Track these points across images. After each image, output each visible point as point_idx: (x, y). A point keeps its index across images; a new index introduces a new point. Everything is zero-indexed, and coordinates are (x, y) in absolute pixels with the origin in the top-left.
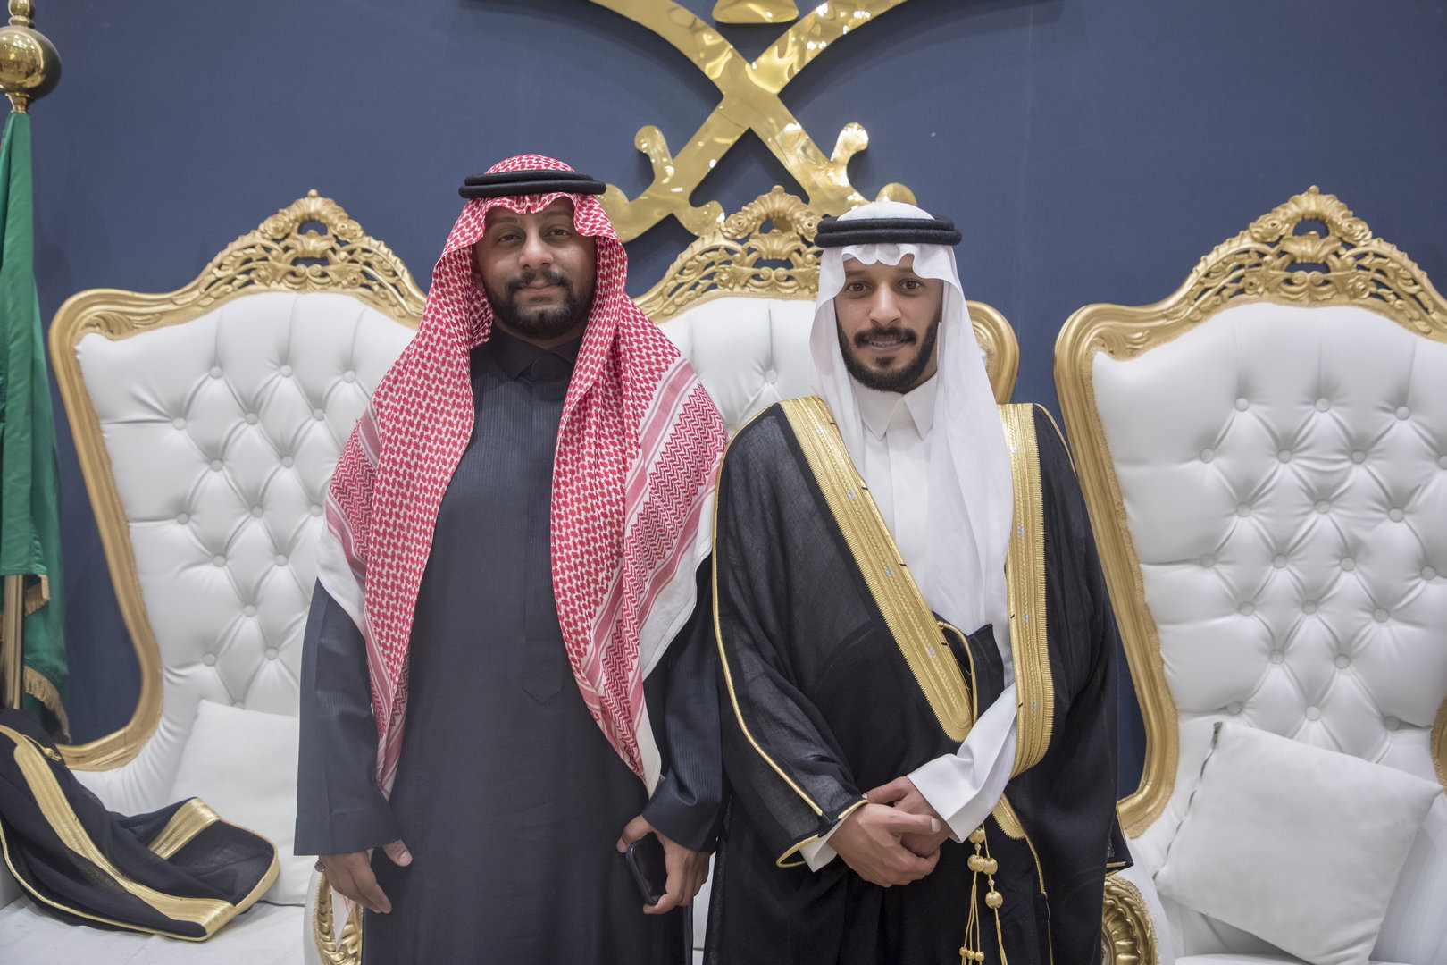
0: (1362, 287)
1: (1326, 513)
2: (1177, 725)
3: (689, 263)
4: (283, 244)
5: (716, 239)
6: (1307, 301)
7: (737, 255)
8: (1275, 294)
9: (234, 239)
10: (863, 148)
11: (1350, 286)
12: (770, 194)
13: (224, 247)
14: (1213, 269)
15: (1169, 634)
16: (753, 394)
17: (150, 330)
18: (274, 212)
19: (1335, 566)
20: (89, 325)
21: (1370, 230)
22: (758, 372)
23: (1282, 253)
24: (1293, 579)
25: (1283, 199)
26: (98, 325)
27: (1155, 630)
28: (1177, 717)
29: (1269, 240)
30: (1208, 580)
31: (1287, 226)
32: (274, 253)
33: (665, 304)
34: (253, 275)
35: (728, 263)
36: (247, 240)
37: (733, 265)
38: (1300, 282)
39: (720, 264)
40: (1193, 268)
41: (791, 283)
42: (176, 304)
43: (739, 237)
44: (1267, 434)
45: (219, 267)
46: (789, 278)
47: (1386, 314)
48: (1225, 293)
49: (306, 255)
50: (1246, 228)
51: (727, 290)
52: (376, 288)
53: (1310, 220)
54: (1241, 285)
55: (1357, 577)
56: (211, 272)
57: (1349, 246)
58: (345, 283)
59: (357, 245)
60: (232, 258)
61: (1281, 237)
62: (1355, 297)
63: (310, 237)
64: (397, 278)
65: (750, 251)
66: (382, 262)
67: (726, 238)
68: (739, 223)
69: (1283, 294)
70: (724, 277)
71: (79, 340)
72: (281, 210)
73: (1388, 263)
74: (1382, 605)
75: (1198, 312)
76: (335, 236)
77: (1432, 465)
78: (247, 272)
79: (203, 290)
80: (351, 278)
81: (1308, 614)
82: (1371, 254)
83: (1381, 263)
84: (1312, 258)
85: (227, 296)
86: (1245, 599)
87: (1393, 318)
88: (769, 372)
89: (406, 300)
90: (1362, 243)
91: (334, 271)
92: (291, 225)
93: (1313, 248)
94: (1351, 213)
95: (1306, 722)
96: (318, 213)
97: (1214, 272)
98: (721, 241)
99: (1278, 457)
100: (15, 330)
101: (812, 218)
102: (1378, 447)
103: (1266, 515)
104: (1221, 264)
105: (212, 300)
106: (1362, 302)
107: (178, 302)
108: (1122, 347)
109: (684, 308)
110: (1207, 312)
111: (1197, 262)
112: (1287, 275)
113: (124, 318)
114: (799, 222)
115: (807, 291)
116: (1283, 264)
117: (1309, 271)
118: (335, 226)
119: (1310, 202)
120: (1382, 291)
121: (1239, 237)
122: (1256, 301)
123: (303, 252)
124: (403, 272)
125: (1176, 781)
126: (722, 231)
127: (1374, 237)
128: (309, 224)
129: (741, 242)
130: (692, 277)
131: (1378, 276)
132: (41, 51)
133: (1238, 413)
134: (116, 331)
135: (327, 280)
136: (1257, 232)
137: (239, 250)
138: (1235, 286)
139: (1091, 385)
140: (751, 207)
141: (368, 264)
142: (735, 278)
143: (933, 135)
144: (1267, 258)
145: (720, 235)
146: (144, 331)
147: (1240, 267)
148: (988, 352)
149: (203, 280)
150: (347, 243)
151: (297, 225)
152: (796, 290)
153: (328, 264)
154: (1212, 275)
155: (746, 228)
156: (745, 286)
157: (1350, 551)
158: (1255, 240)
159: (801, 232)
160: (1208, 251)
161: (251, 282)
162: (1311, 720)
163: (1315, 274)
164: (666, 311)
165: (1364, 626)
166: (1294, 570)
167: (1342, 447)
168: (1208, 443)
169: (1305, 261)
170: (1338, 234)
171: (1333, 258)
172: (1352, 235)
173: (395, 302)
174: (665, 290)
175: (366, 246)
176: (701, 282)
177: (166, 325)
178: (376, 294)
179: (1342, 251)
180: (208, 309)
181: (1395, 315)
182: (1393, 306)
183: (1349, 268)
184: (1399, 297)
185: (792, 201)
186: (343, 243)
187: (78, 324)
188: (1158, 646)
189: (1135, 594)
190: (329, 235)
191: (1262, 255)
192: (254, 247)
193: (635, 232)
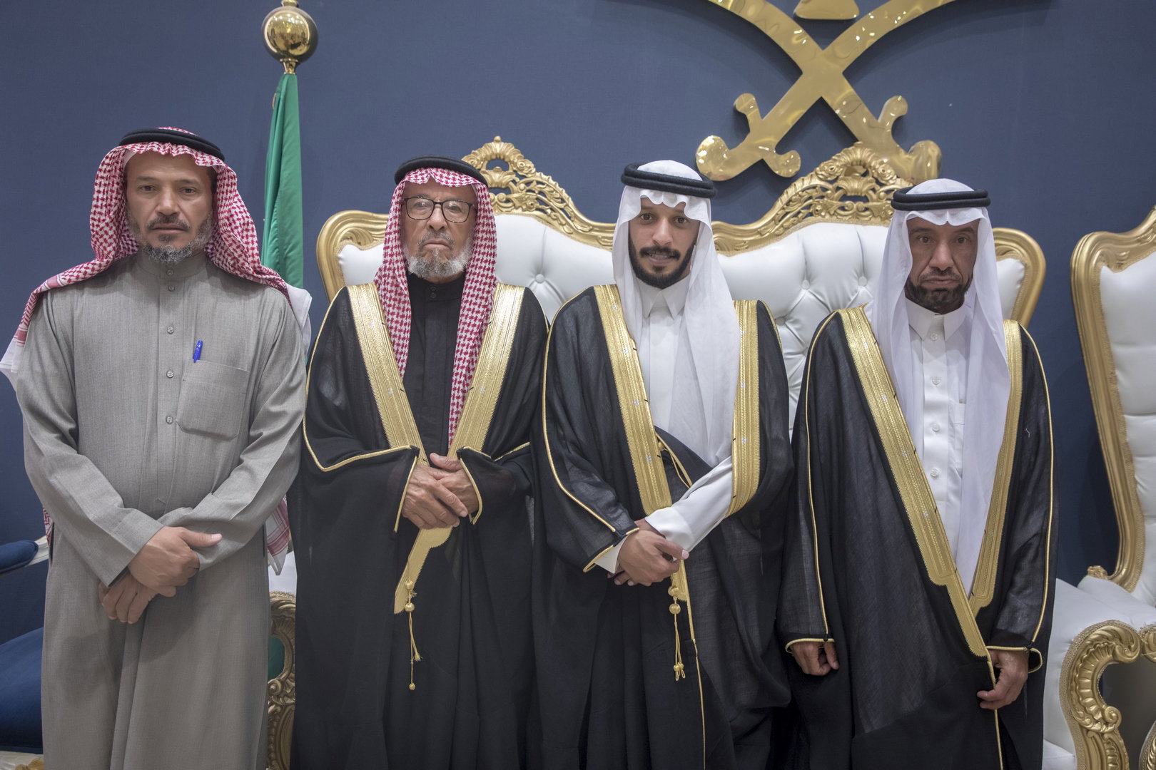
2: (1144, 526)
3: (794, 197)
5: (813, 180)
7: (829, 192)
10: (904, 113)
12: (853, 147)
15: (1141, 463)
16: (853, 295)
18: (469, 152)
20: (345, 239)
22: (855, 277)
26: (351, 238)
27: (1131, 460)
28: (1143, 521)
33: (777, 227)
35: (822, 197)
37: (826, 199)
39: (816, 198)
41: (867, 213)
43: (829, 179)
46: (867, 209)
49: (493, 186)
51: (820, 217)
52: (549, 211)
58: (524, 207)
59: (532, 179)
63: (497, 171)
64: (565, 204)
65: (838, 188)
66: (552, 192)
67: (821, 179)
68: (832, 169)
70: (817, 208)
71: (341, 249)
72: (473, 151)
76: (515, 171)
80: (529, 203)
88: (861, 278)
89: (572, 221)
91: (516, 198)
92: (482, 163)
96: (503, 153)
98: (816, 182)
100: (293, 242)
101: (884, 165)
108: (1119, 264)
109: (790, 230)
113: (366, 232)
114: (874, 169)
115: (879, 219)
118: (515, 164)
123: (492, 184)
124: (568, 199)
125: (1144, 565)
126: (817, 174)
128: (499, 162)
129: (831, 182)
130: (795, 207)
132: (307, 25)
134: (362, 243)
135: (510, 204)
139: (1098, 289)
140: (839, 156)
141: (541, 193)
142: (826, 208)
143: (951, 105)
145: (816, 177)
148: (1026, 266)
150: (524, 177)
151: (486, 162)
152: (870, 219)
153: (510, 193)
155: (837, 172)
156: (834, 214)
159: (876, 176)
164: (777, 232)
173: (564, 222)
174: (776, 216)
175: (540, 180)
176: (802, 211)
178: (549, 216)
185: (869, 153)
186: (522, 177)
187: (337, 239)
188: (1133, 472)
189: (1120, 435)
190: (511, 171)
193: (734, 172)
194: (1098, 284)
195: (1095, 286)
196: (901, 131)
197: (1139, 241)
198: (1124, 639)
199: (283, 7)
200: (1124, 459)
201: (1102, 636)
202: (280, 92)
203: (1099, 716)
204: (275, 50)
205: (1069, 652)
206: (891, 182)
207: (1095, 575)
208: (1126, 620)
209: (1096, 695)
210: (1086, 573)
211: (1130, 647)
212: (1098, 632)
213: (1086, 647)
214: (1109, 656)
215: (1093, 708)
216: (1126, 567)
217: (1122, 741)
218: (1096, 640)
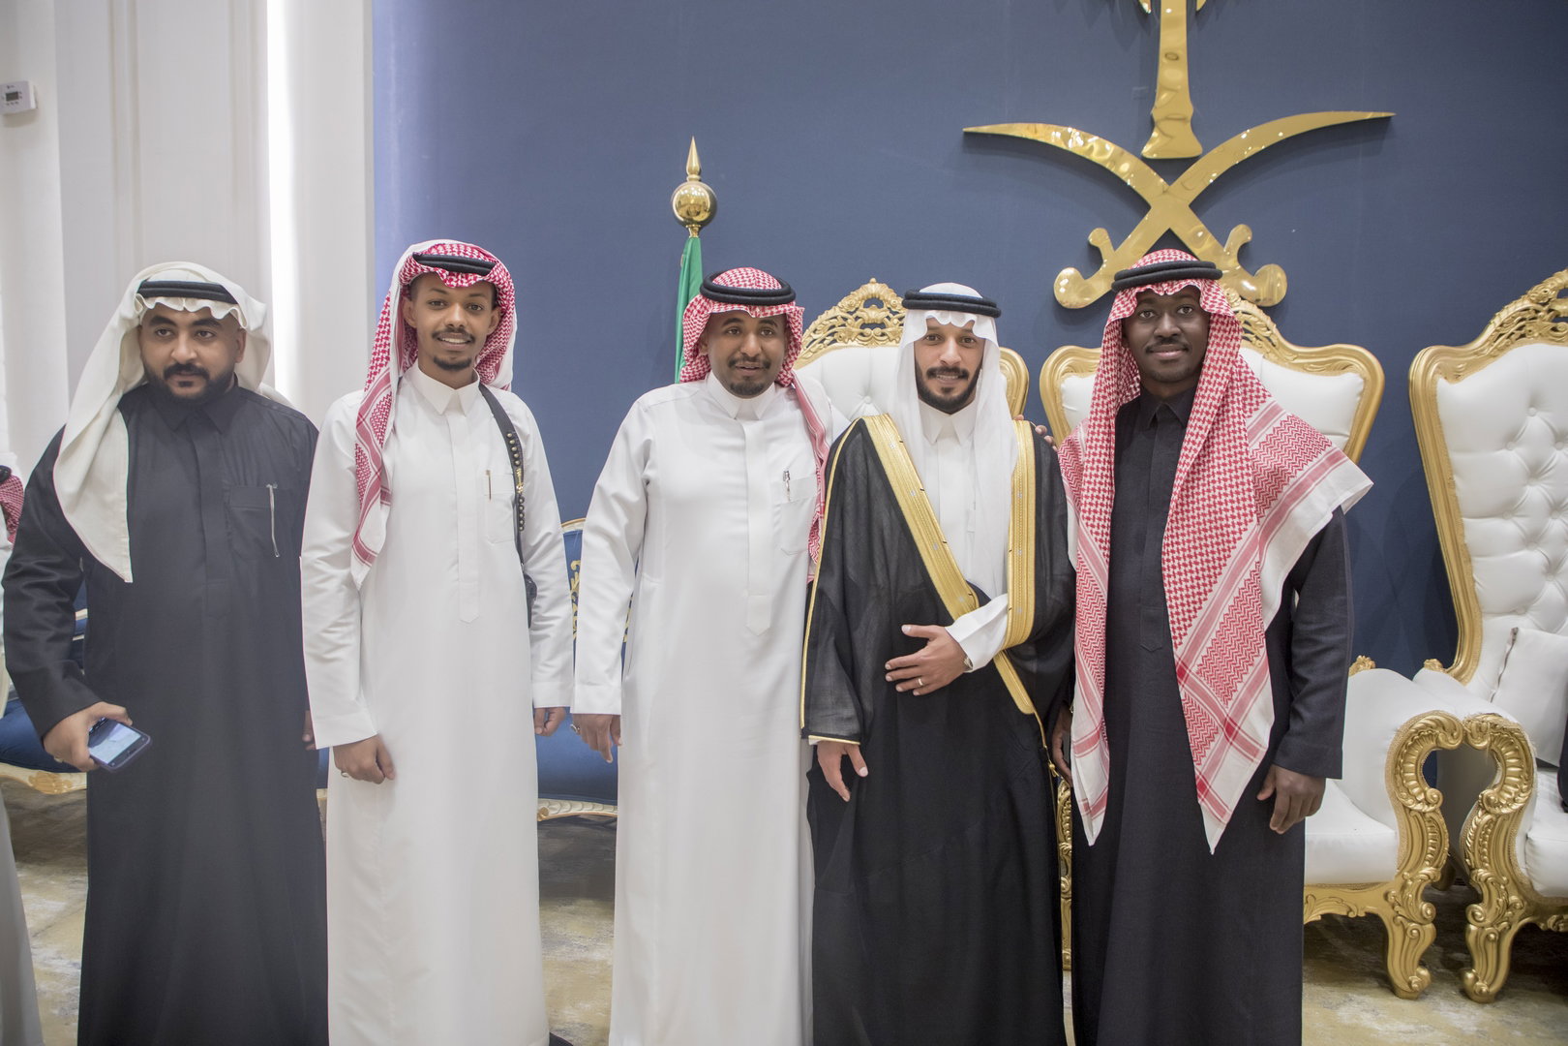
2: (1481, 622)
4: (854, 315)
8: (1545, 338)
9: (823, 313)
10: (1249, 240)
13: (816, 319)
14: (1505, 321)
15: (1478, 563)
18: (848, 294)
23: (1550, 310)
25: (1550, 274)
27: (1470, 561)
28: (1481, 617)
29: (1541, 302)
30: (1510, 528)
31: (1553, 292)
32: (849, 321)
34: (836, 337)
36: (831, 313)
40: (1491, 320)
44: (1549, 430)
45: (815, 331)
48: (1513, 336)
49: (870, 322)
50: (1525, 293)
54: (1522, 332)
60: (822, 325)
61: (1549, 300)
63: (873, 309)
69: (1551, 337)
72: (852, 293)
75: (1496, 350)
76: (889, 308)
78: (832, 334)
85: (820, 351)
86: (1532, 539)
91: (890, 332)
92: (860, 302)
96: (877, 293)
97: (1507, 323)
103: (1549, 484)
104: (1510, 318)
105: (812, 354)
108: (1456, 376)
110: (1502, 350)
111: (1493, 316)
112: (1553, 325)
116: (1551, 318)
118: (889, 303)
121: (1521, 300)
122: (1534, 342)
123: (868, 320)
125: (1481, 658)
128: (874, 301)
132: (708, 197)
133: (1531, 418)
135: (885, 338)
136: (1533, 296)
137: (826, 320)
138: (1519, 333)
139: (1435, 399)
143: (1294, 231)
144: (1540, 314)
147: (1523, 320)
148: (1365, 379)
151: (864, 301)
153: (885, 327)
154: (1505, 325)
158: (1532, 301)
160: (1500, 309)
161: (835, 341)
168: (1511, 438)
169: (1566, 315)
186: (895, 313)
188: (1471, 572)
189: (1458, 537)
190: (885, 308)
191: (1537, 311)
192: (836, 318)
193: (1089, 300)
194: (1436, 395)
195: (1432, 399)
196: (1247, 257)
197: (1476, 354)
198: (1447, 728)
199: (689, 182)
200: (1463, 560)
201: (1427, 725)
202: (686, 253)
203: (1421, 797)
204: (682, 219)
205: (1395, 739)
206: (1236, 304)
207: (1431, 669)
208: (1450, 710)
209: (1420, 777)
210: (1422, 666)
211: (1452, 735)
212: (1423, 721)
213: (1411, 734)
214: (1433, 743)
215: (1416, 790)
216: (1463, 659)
217: (1442, 820)
218: (1420, 728)
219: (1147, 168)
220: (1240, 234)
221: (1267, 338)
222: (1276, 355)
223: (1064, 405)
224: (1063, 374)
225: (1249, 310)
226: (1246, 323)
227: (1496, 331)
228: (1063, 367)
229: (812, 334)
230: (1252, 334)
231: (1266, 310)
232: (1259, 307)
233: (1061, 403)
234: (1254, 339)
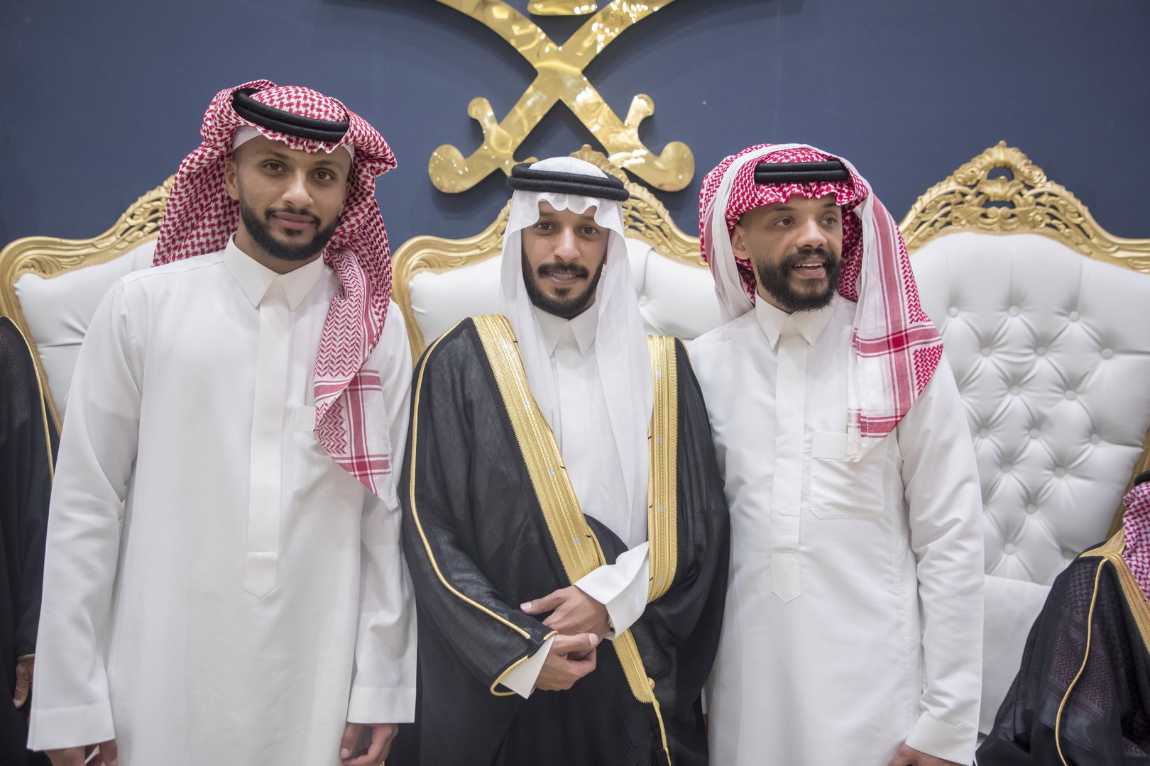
0: (1040, 219)
1: (1017, 394)
6: (999, 231)
8: (974, 225)
9: (143, 194)
10: (651, 114)
11: (1031, 219)
12: (580, 151)
13: (135, 200)
14: (928, 206)
17: (77, 269)
19: (1025, 435)
20: (25, 266)
21: (1046, 174)
23: (979, 194)
24: (994, 446)
25: (978, 150)
26: (33, 266)
29: (969, 184)
31: (983, 172)
36: (154, 194)
38: (993, 216)
40: (912, 205)
42: (97, 248)
44: (973, 334)
45: (132, 216)
47: (1059, 240)
48: (937, 225)
50: (951, 174)
53: (1000, 168)
54: (948, 219)
55: (1042, 444)
56: (125, 221)
57: (1030, 187)
60: (142, 210)
61: (978, 181)
62: (1034, 227)
69: (980, 225)
71: (18, 280)
73: (1059, 201)
74: (1061, 464)
75: (916, 240)
77: (1096, 356)
78: (155, 220)
79: (119, 236)
81: (1005, 472)
82: (1046, 194)
83: (1053, 201)
84: (1001, 197)
85: (139, 241)
87: (1063, 243)
90: (1039, 185)
93: (1002, 188)
94: (1030, 162)
95: (1004, 556)
97: (929, 209)
99: (980, 351)
101: (614, 170)
102: (1056, 343)
103: (974, 397)
104: (933, 203)
105: (127, 243)
106: (1039, 231)
107: (98, 246)
110: (923, 240)
111: (915, 201)
112: (982, 210)
113: (53, 260)
116: (980, 202)
117: (999, 207)
119: (1000, 154)
120: (1054, 222)
121: (946, 181)
122: (961, 231)
127: (1048, 180)
131: (1052, 211)
133: (953, 319)
134: (47, 270)
136: (960, 177)
137: (148, 202)
138: (944, 220)
143: (704, 103)
144: (968, 198)
146: (71, 270)
147: (947, 205)
149: (118, 228)
154: (927, 211)
157: (1036, 423)
158: (959, 183)
160: (923, 192)
161: (157, 229)
162: (1008, 554)
163: (1004, 210)
165: (1048, 481)
166: (994, 439)
167: (1029, 343)
169: (997, 199)
170: (1021, 179)
171: (1018, 197)
172: (1031, 180)
174: (499, 229)
177: (89, 265)
179: (1025, 192)
180: (123, 251)
181: (1065, 240)
182: (1063, 234)
183: (1030, 205)
184: (1067, 227)
185: (598, 157)
187: (15, 267)
191: (964, 195)
192: (159, 200)
193: (468, 184)
196: (650, 132)
219: (532, 27)
220: (641, 106)
221: (659, 227)
222: (669, 247)
223: (413, 307)
224: (414, 269)
225: (638, 195)
226: (634, 209)
227: (918, 217)
228: (415, 259)
229: (129, 220)
230: (642, 222)
231: (657, 192)
232: (651, 189)
233: (410, 303)
234: (643, 229)
